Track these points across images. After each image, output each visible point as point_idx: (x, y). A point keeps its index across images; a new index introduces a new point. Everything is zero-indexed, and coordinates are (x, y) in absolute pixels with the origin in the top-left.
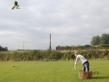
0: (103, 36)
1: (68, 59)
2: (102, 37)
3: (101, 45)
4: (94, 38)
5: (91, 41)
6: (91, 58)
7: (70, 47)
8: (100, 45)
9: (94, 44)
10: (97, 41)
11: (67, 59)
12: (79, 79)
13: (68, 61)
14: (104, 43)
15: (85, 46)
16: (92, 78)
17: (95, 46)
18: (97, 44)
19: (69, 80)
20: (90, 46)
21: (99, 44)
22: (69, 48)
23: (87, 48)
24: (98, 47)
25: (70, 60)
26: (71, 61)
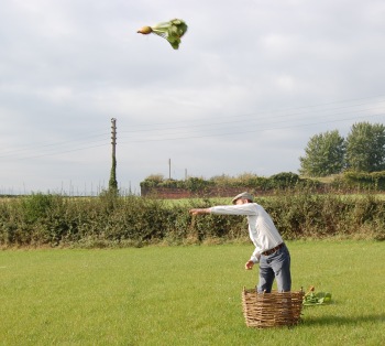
0: (355, 133)
1: (196, 239)
2: (353, 139)
3: (349, 176)
4: (317, 140)
5: (304, 155)
6: (300, 231)
7: (206, 183)
8: (342, 175)
9: (315, 172)
10: (330, 156)
11: (190, 238)
12: (244, 326)
13: (194, 248)
14: (361, 168)
15: (276, 178)
16: (302, 322)
17: (323, 180)
18: (331, 172)
19: (198, 334)
20: (296, 177)
21: (337, 169)
22: (201, 189)
23: (284, 187)
24: (335, 185)
25: (205, 242)
26: (209, 245)
